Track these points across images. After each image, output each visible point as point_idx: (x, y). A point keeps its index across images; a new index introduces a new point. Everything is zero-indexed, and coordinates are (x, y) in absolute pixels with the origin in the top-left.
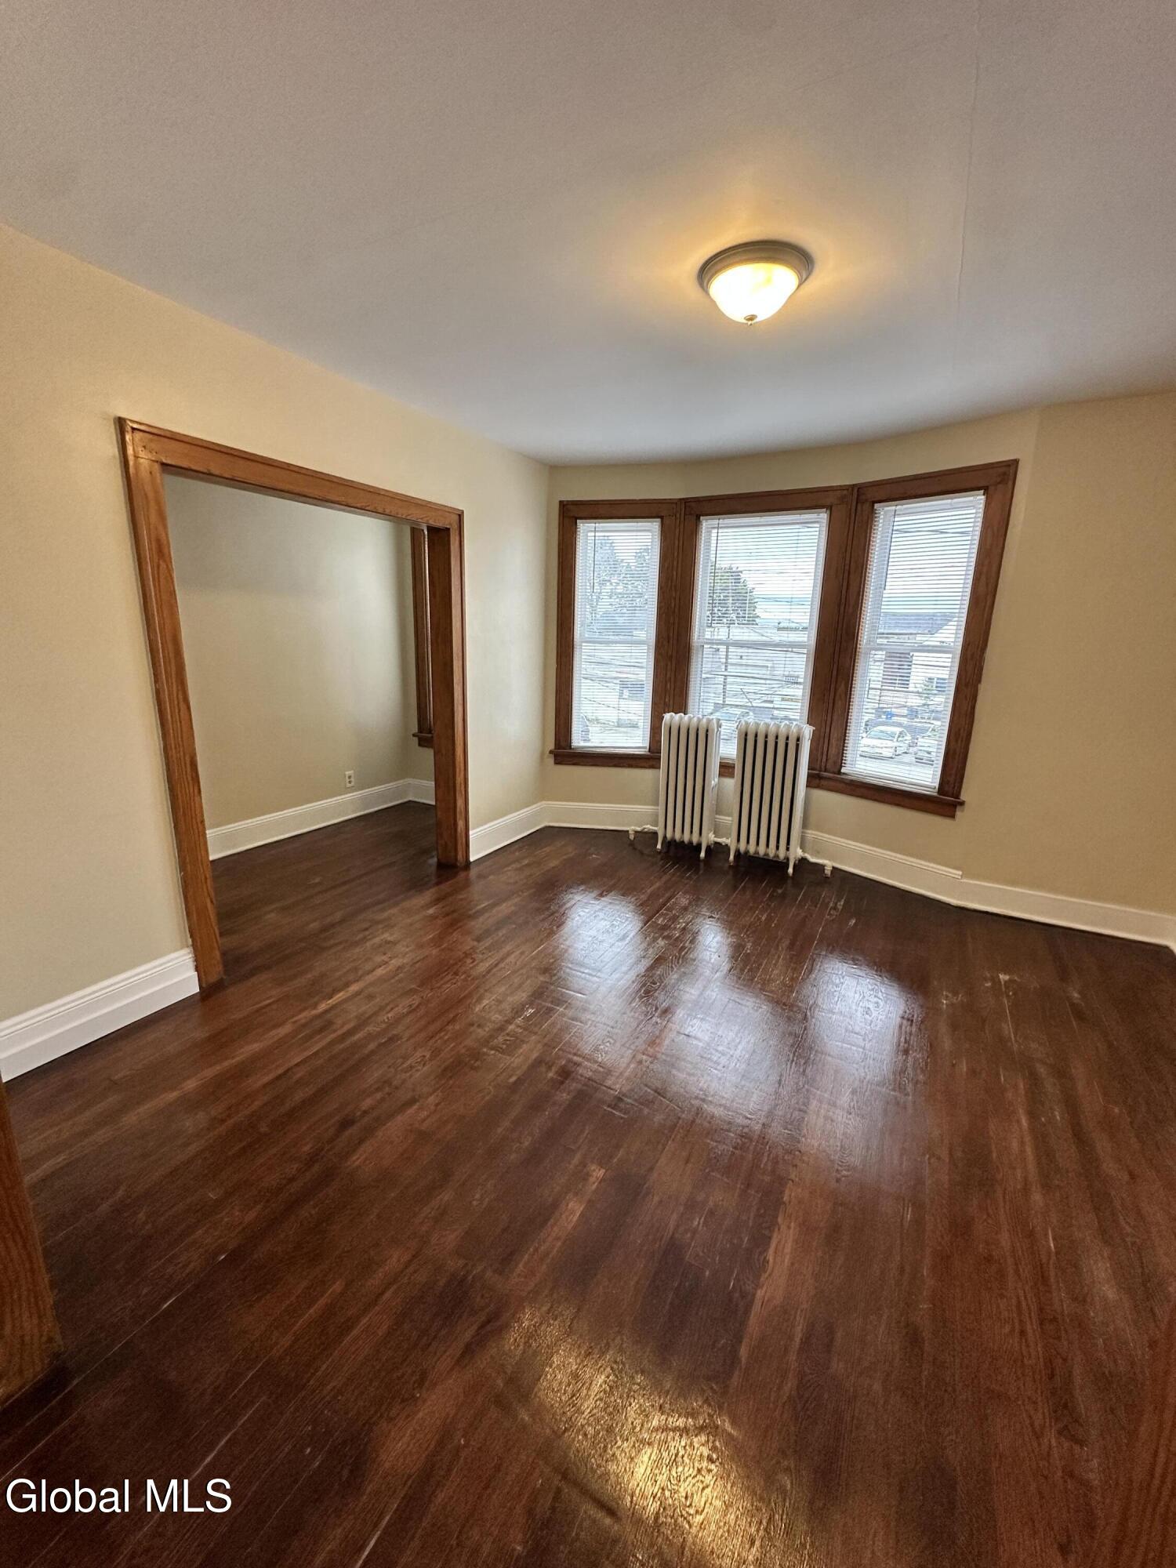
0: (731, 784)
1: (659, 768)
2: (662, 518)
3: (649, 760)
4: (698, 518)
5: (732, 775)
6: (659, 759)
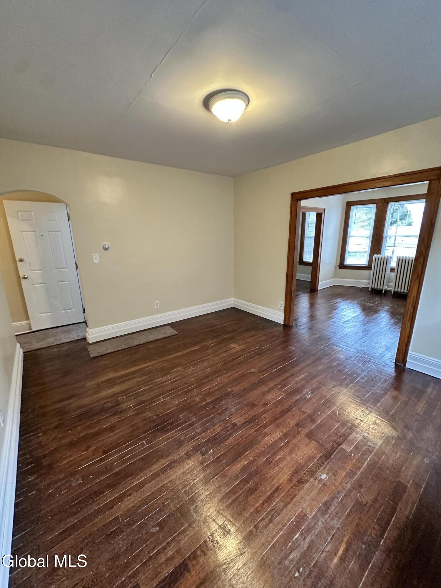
0: (393, 274)
1: (371, 270)
2: (377, 204)
3: (368, 267)
4: (388, 203)
5: (394, 272)
6: (371, 267)
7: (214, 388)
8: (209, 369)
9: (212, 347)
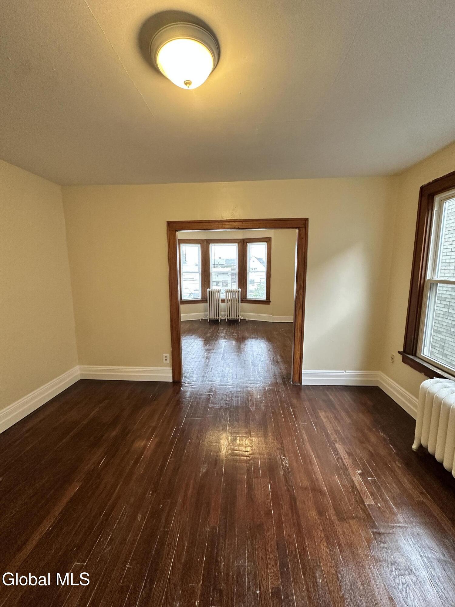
2: (201, 243)
3: (203, 301)
4: (209, 244)
7: (183, 549)
8: (140, 516)
9: (106, 465)
